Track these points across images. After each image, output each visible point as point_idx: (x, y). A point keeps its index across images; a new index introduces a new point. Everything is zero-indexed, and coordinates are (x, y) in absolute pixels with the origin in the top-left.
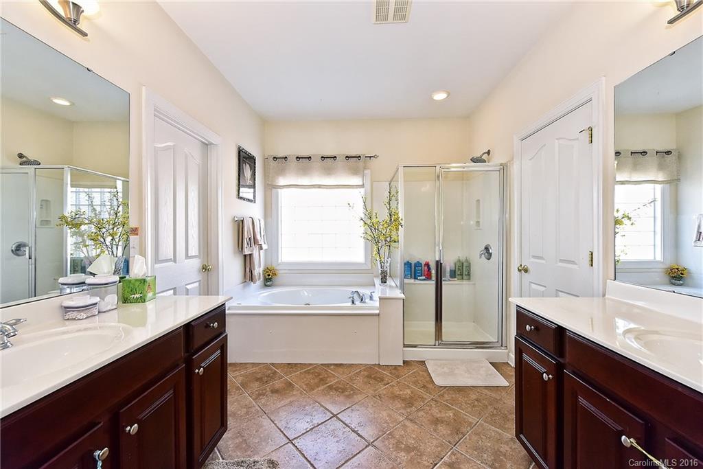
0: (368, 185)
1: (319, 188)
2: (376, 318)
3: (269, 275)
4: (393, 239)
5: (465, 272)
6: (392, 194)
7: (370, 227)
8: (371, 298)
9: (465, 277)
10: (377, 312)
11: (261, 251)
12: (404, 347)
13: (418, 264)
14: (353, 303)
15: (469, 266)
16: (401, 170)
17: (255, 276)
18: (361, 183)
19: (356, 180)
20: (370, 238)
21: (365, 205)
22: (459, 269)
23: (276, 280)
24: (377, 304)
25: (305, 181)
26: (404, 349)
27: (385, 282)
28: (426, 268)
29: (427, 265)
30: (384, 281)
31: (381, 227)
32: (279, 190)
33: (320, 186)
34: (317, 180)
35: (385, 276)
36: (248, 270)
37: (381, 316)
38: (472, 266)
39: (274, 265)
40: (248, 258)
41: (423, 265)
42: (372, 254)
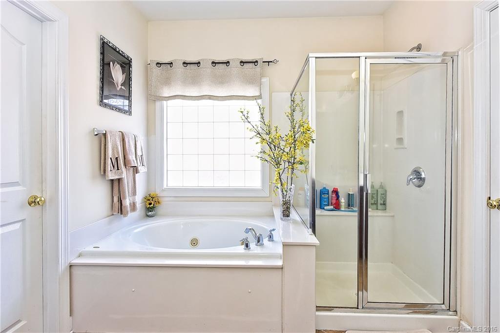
0: (266, 95)
1: (210, 99)
2: (279, 272)
3: (150, 204)
4: (298, 160)
5: (380, 201)
6: (296, 103)
7: (269, 144)
8: (271, 237)
9: (380, 207)
10: (279, 263)
11: (137, 175)
12: (317, 310)
13: (324, 192)
14: (247, 246)
15: (385, 194)
16: (312, 61)
17: (126, 207)
18: (257, 94)
19: (252, 91)
20: (268, 159)
21: (262, 118)
22: (373, 197)
23: (161, 209)
24: (280, 250)
25: (193, 92)
26: (318, 313)
27: (288, 216)
28: (334, 195)
29: (336, 192)
30: (286, 214)
31: (283, 143)
32: (165, 102)
33: (210, 97)
34: (206, 90)
35: (288, 208)
36: (116, 199)
37: (285, 269)
38: (388, 193)
39: (158, 192)
40: (116, 184)
41: (330, 193)
42: (270, 179)
